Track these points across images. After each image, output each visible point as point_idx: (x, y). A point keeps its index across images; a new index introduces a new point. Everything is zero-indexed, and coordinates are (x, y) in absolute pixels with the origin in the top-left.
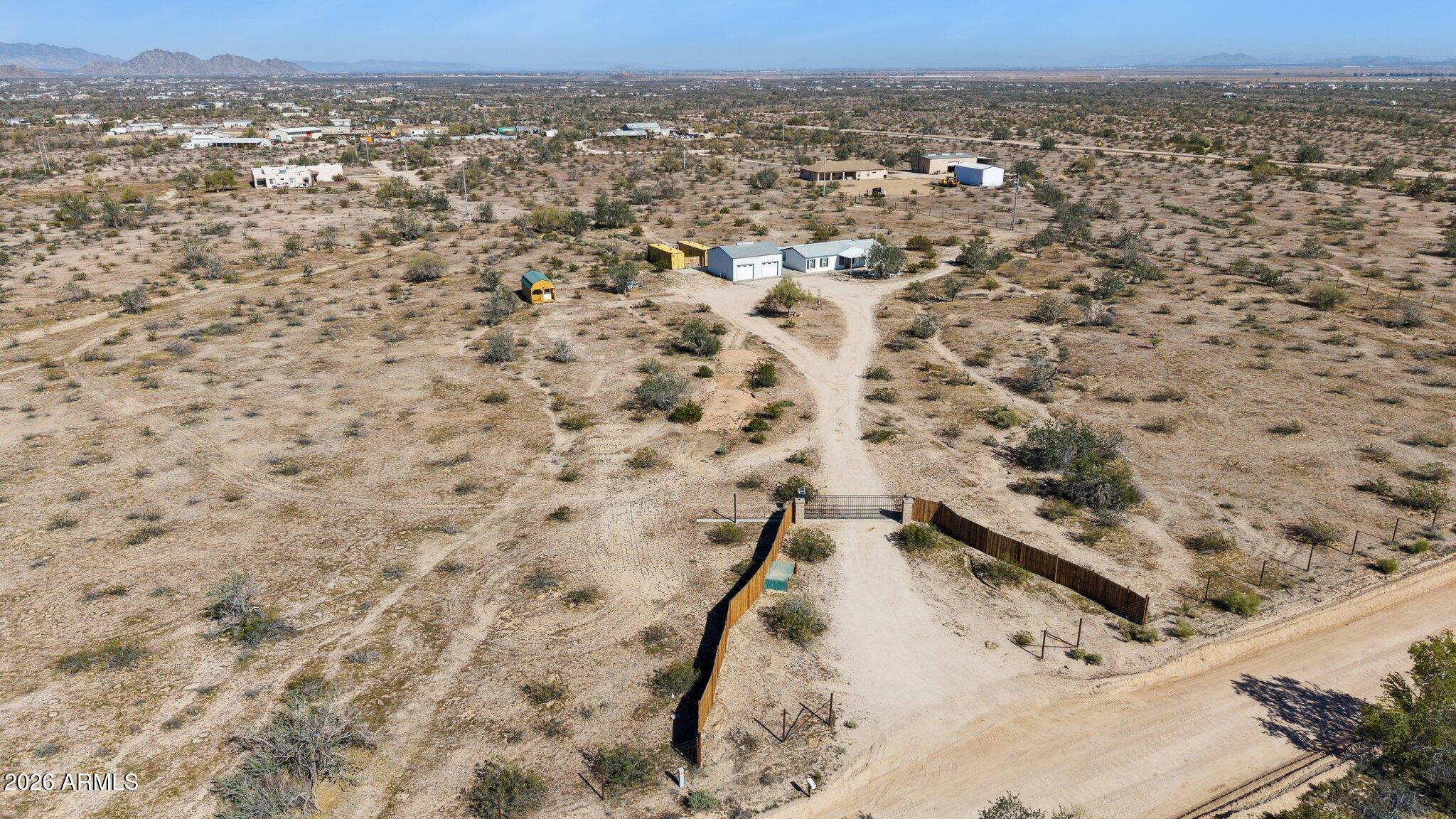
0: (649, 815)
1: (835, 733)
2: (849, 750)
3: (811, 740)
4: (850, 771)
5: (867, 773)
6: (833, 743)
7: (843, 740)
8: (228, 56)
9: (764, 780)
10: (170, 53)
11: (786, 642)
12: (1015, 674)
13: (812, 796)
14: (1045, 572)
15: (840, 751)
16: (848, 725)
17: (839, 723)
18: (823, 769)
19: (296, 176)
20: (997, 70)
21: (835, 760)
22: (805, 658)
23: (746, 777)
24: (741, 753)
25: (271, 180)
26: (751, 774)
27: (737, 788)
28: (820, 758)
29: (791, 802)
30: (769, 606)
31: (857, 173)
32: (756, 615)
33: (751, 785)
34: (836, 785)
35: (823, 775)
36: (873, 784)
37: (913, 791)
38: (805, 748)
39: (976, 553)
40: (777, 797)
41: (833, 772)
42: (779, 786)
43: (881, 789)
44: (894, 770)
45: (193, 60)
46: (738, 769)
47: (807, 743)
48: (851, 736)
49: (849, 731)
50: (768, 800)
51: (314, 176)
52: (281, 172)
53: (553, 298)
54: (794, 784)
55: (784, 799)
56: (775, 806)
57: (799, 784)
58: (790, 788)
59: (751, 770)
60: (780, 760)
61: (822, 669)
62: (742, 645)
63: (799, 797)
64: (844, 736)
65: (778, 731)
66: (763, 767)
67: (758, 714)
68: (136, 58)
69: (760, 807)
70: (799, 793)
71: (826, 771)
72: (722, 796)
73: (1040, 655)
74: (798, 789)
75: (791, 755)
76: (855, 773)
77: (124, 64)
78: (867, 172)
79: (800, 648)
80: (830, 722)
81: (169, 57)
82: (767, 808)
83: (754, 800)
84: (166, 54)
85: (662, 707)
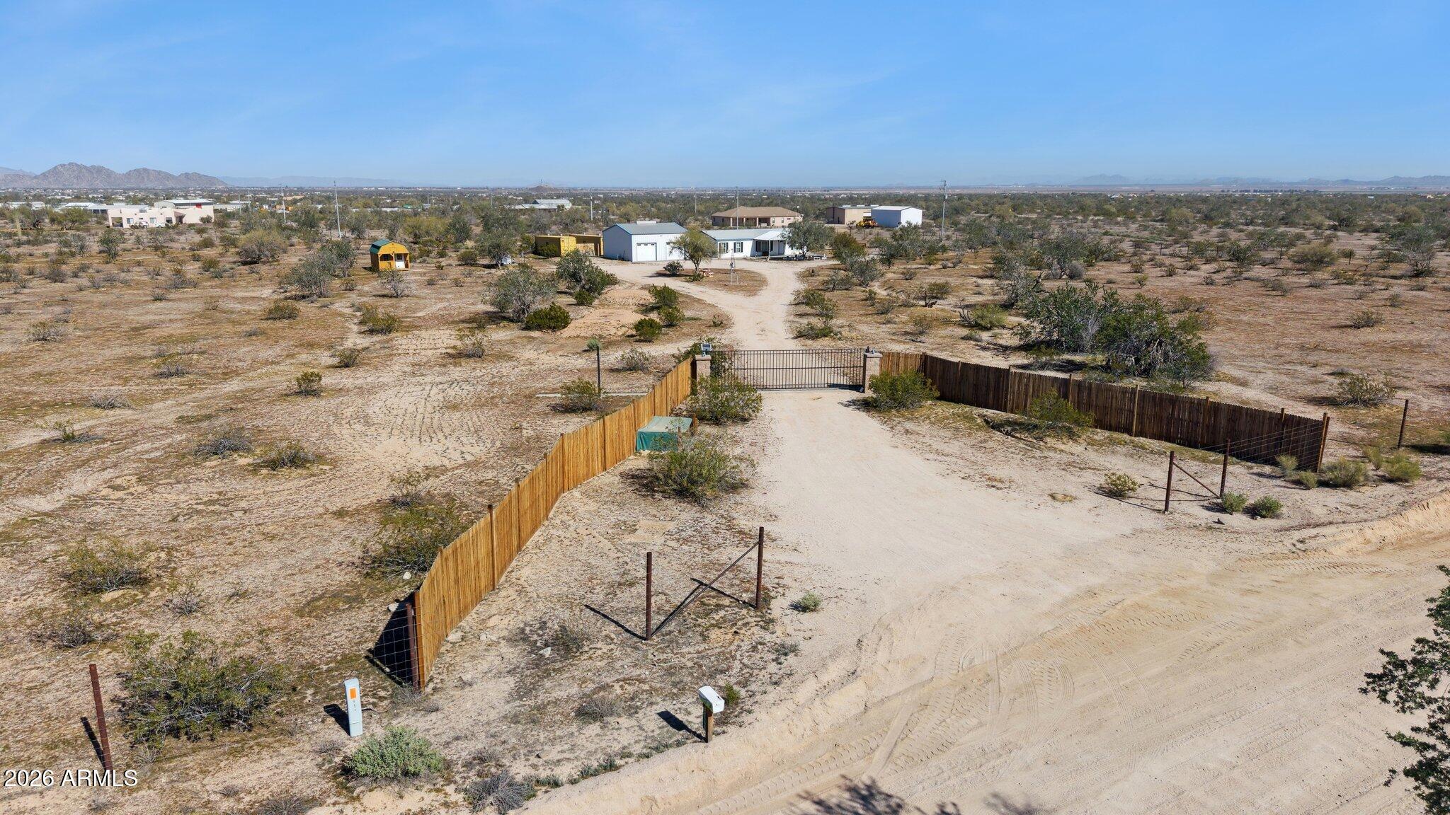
0: (226, 805)
1: (772, 621)
2: (804, 647)
3: (714, 634)
4: (811, 686)
5: (856, 689)
6: (768, 637)
7: (790, 630)
8: (145, 170)
9: (589, 712)
10: (85, 167)
11: (669, 502)
12: (1128, 531)
13: (714, 740)
14: (1113, 423)
15: (783, 651)
16: (801, 607)
17: (778, 607)
18: (744, 684)
19: (158, 216)
20: (900, 188)
21: (773, 667)
22: (707, 521)
23: (541, 709)
24: (539, 662)
25: (128, 220)
26: (556, 702)
27: (510, 734)
28: (737, 665)
29: (657, 757)
30: (642, 467)
31: (772, 219)
32: (617, 479)
33: (552, 724)
34: (779, 712)
35: (743, 693)
36: (873, 713)
37: (981, 725)
38: (702, 647)
39: (989, 412)
40: (617, 747)
41: (770, 688)
42: (625, 721)
43: (897, 724)
44: (923, 684)
45: (109, 174)
46: (521, 692)
47: (705, 638)
48: (807, 625)
49: (805, 617)
50: (590, 753)
51: (180, 218)
52: (141, 211)
53: (407, 266)
54: (667, 717)
55: (637, 749)
56: (610, 767)
57: (680, 717)
58: (653, 724)
59: (557, 694)
60: (636, 672)
61: (740, 532)
62: (581, 510)
63: (679, 744)
64: (789, 625)
65: (636, 622)
66: (591, 686)
67: (598, 598)
68: (49, 171)
69: (563, 772)
70: (680, 735)
71: (753, 687)
72: (463, 752)
73: (1163, 508)
74: (678, 725)
75: (665, 661)
76: (826, 690)
77: (36, 177)
78: (781, 219)
79: (698, 508)
80: (759, 602)
81: (84, 170)
82: (586, 774)
83: (554, 755)
84: (80, 167)
85: (375, 594)
